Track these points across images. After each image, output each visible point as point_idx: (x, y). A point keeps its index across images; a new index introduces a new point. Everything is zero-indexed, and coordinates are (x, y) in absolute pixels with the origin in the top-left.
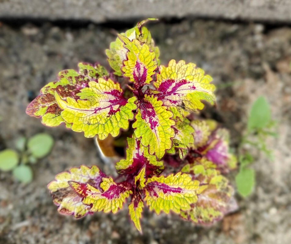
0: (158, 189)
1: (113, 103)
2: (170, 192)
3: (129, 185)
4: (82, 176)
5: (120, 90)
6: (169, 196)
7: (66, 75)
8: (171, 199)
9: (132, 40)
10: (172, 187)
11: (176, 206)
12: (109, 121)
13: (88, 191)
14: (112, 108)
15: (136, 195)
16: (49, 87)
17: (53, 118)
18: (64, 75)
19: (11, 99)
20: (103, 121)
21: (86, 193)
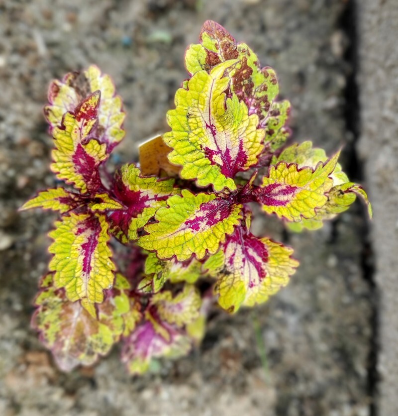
0: (89, 236)
1: (225, 155)
2: (84, 254)
3: (95, 188)
4: (109, 117)
5: (246, 166)
6: (77, 252)
7: (269, 81)
8: (72, 255)
9: (331, 178)
10: (92, 257)
11: (61, 263)
12: (194, 148)
13: (85, 121)
14: (217, 153)
15: (80, 200)
16: (249, 55)
17: (199, 61)
18: (270, 78)
19: (230, 22)
20: (193, 138)
21: (82, 119)
